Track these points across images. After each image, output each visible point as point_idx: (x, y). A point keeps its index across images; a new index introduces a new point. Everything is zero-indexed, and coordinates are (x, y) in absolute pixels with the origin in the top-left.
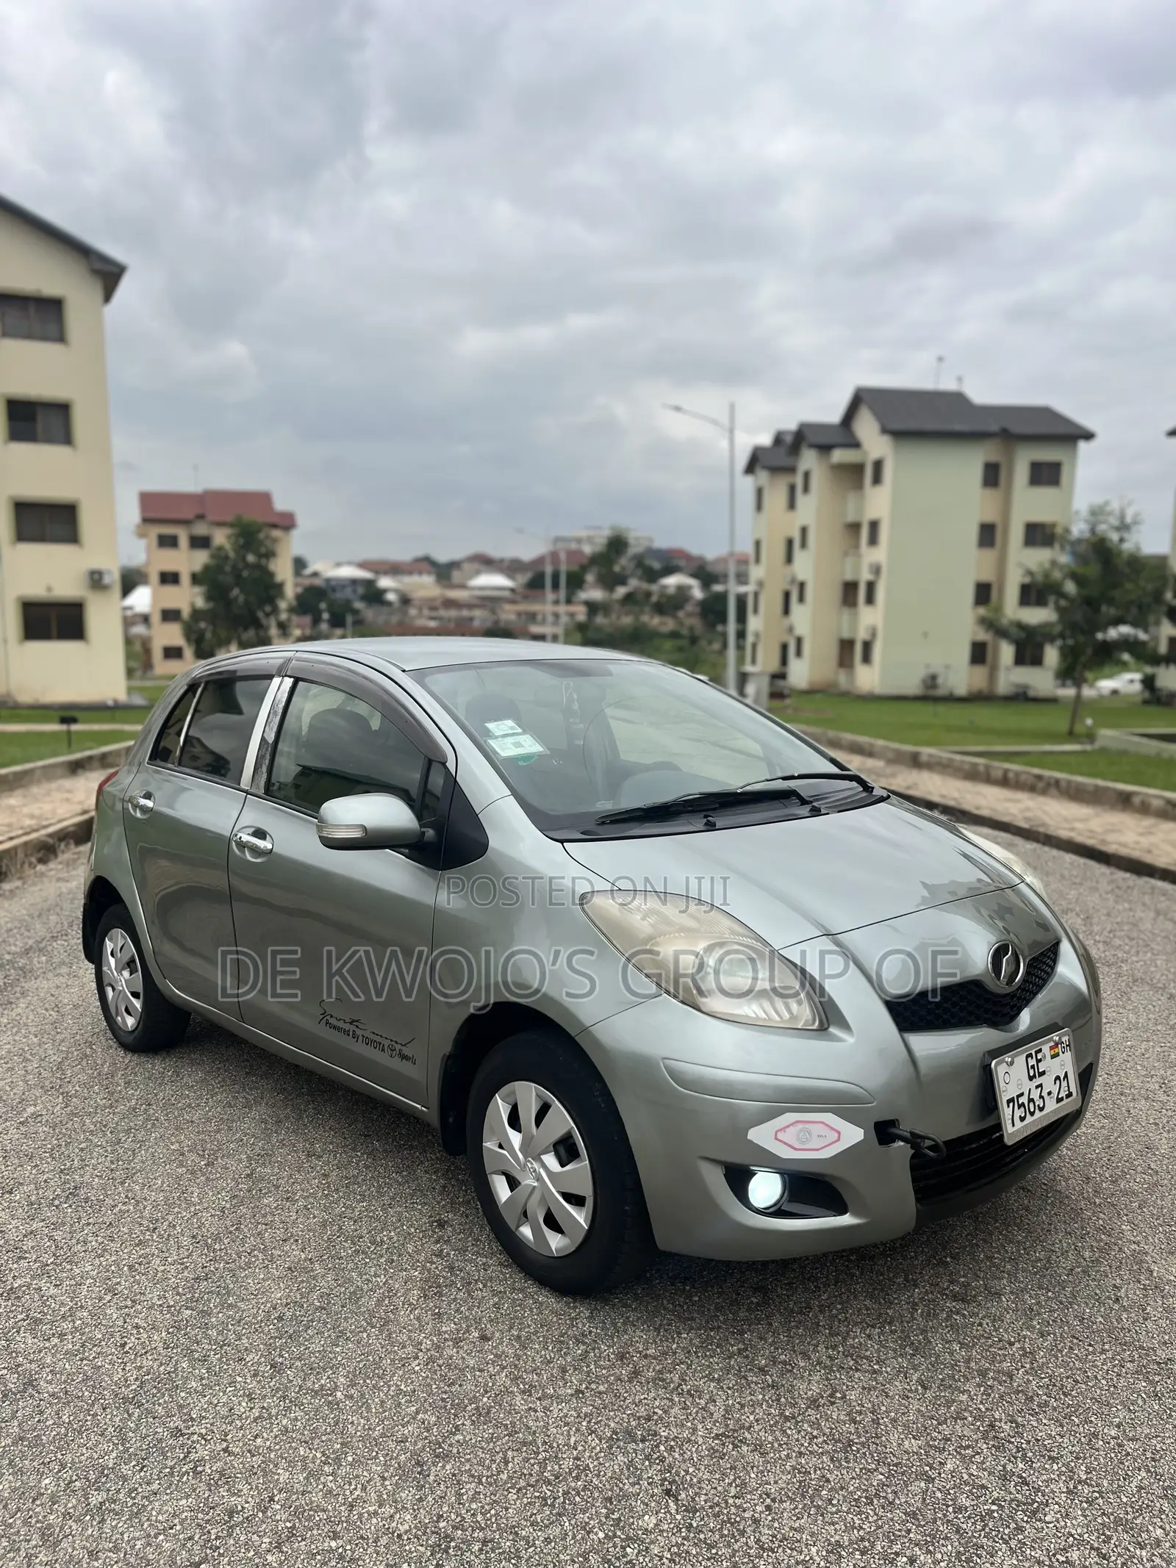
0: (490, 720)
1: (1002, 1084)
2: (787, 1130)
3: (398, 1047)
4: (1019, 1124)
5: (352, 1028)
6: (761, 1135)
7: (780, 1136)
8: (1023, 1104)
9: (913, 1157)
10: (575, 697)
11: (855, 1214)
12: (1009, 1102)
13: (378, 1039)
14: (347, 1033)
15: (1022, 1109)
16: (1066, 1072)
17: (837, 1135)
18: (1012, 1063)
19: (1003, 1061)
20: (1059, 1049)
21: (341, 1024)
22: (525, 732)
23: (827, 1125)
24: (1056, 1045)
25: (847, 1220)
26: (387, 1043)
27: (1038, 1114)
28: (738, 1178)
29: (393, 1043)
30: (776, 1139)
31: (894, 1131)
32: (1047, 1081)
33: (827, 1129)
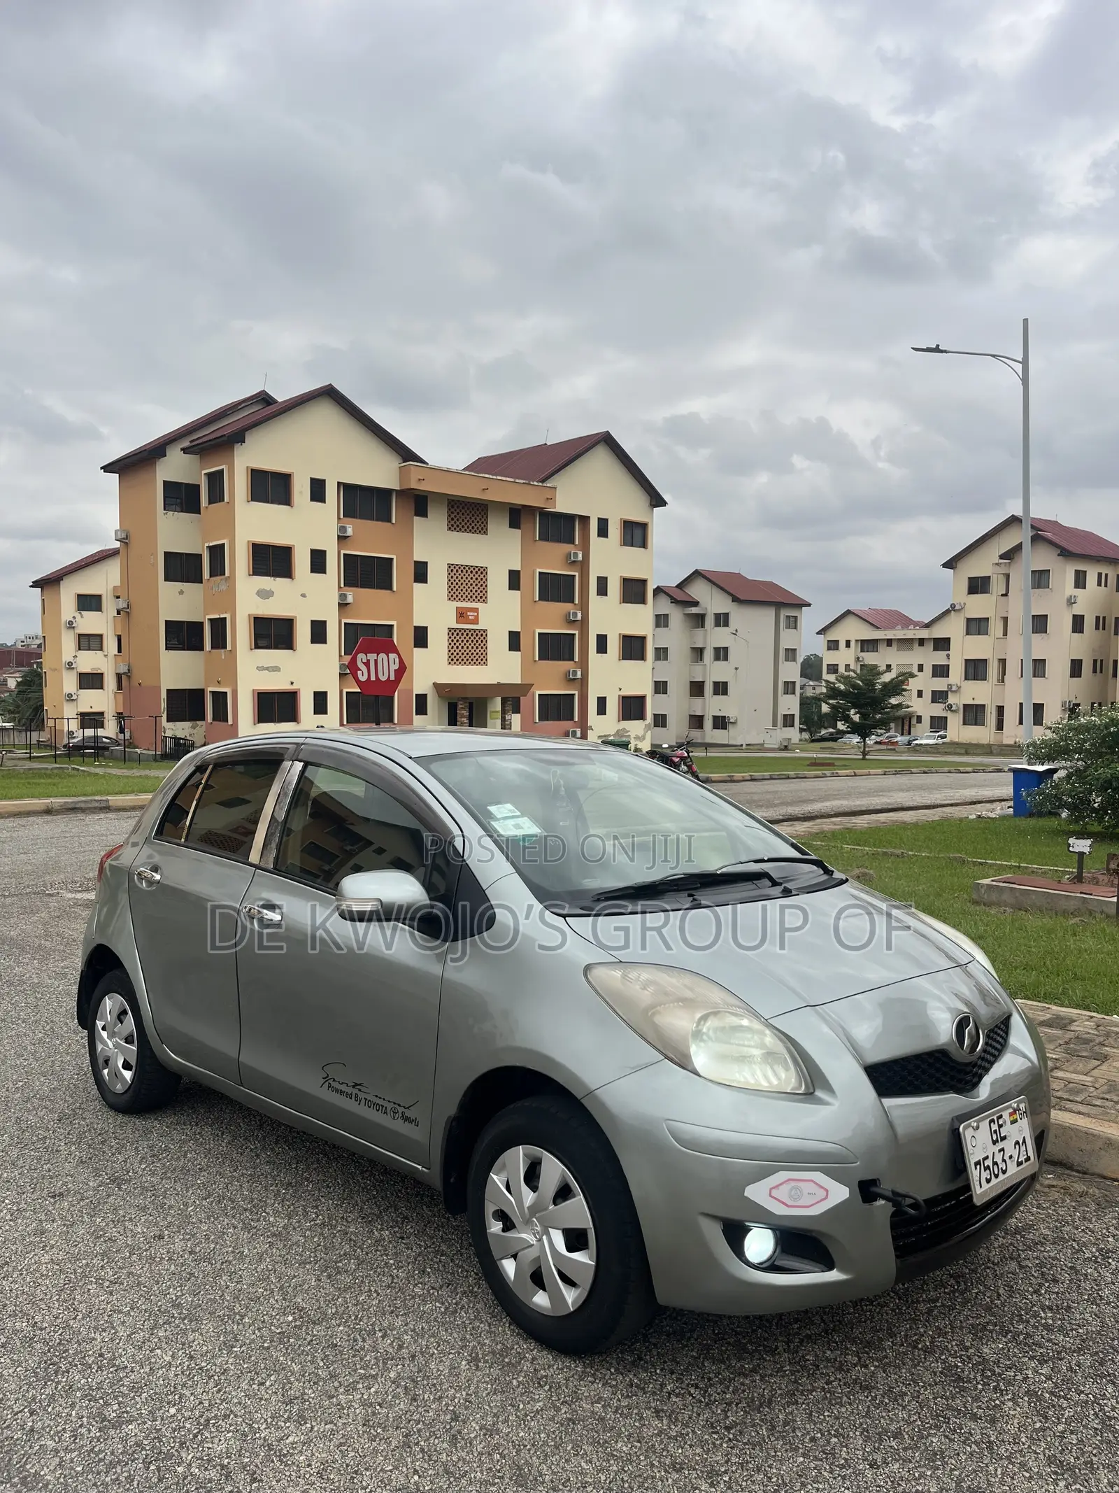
0: (491, 804)
1: (970, 1147)
2: (781, 1187)
3: (401, 1110)
4: (986, 1186)
5: (355, 1091)
6: (757, 1193)
7: (774, 1193)
8: (988, 1167)
9: (893, 1215)
10: (562, 782)
11: (842, 1270)
12: (978, 1163)
13: (381, 1102)
14: (349, 1096)
15: (988, 1171)
16: (1024, 1138)
17: (825, 1193)
18: (978, 1128)
19: (969, 1125)
20: (1017, 1116)
21: (343, 1088)
22: (523, 815)
23: (817, 1184)
24: (1015, 1111)
25: (834, 1275)
26: (389, 1106)
27: (1001, 1177)
28: (735, 1234)
29: (396, 1106)
30: (770, 1196)
31: (874, 1189)
32: (1008, 1145)
33: (817, 1187)
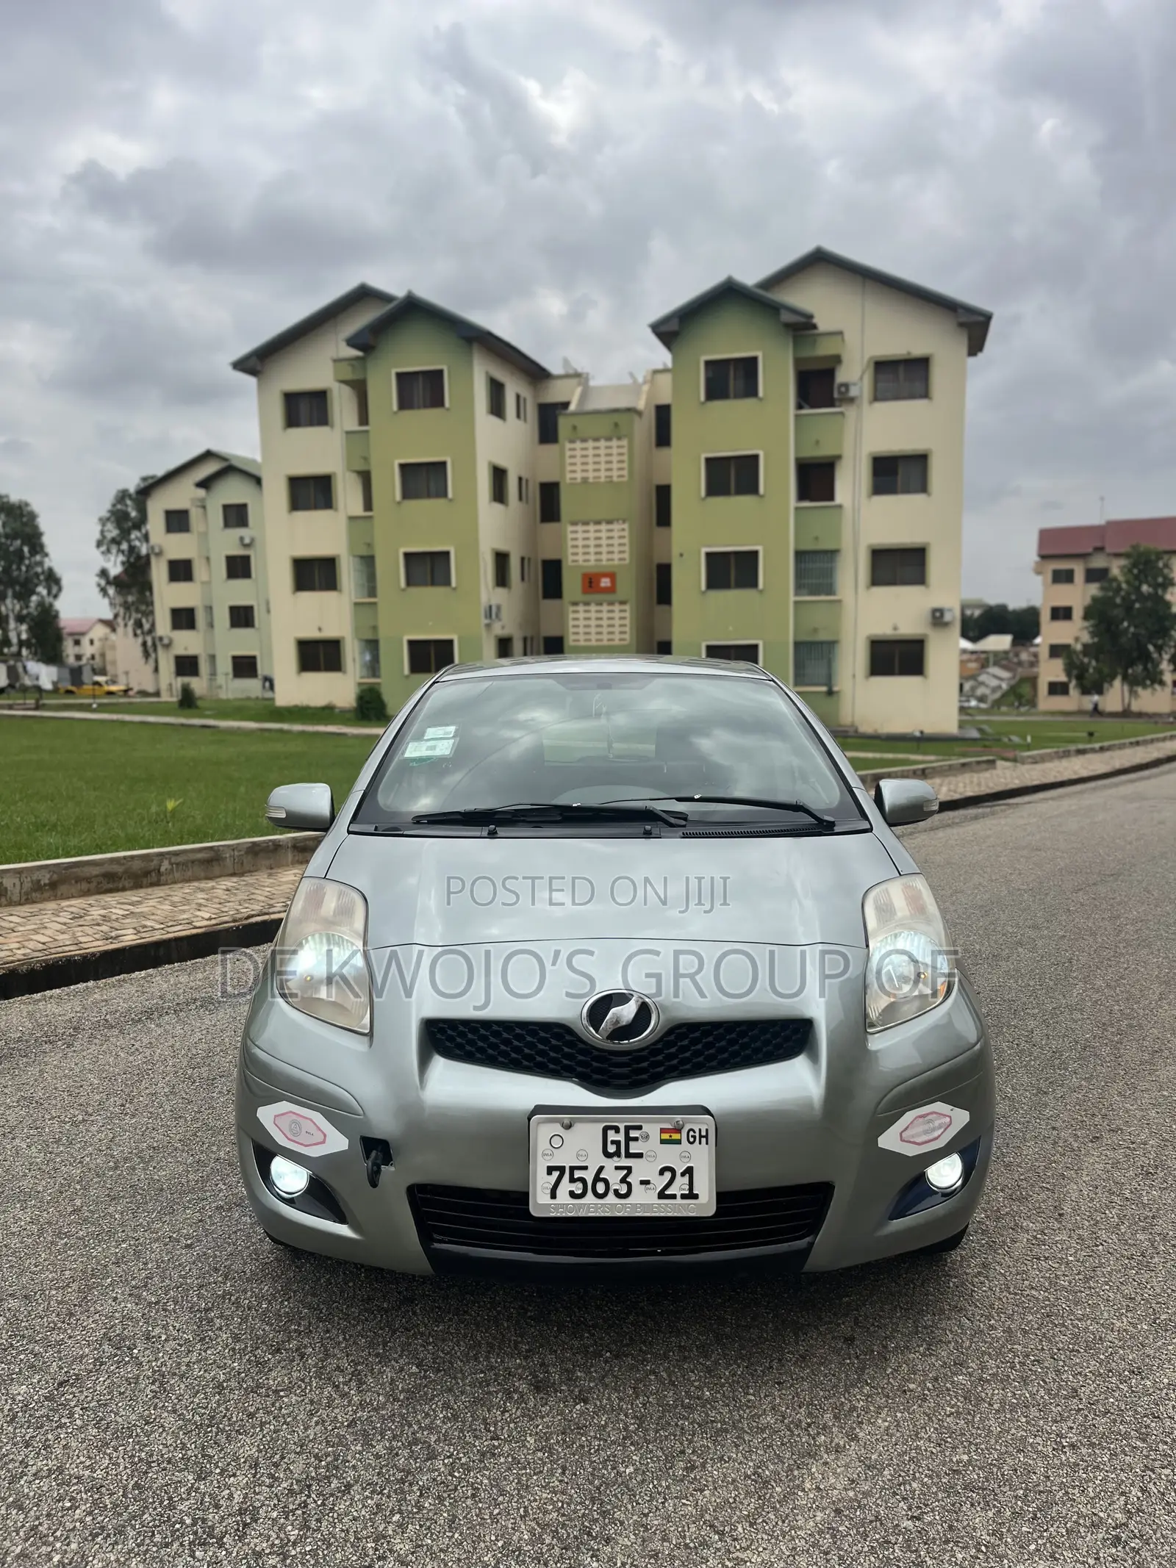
1: (544, 1147)
2: (284, 1118)
4: (564, 1199)
6: (265, 1116)
8: (582, 1179)
11: (355, 1227)
12: (550, 1170)
15: (578, 1184)
16: (690, 1168)
17: (323, 1136)
18: (568, 1127)
19: (554, 1121)
20: (682, 1136)
23: (313, 1124)
24: (677, 1129)
25: (344, 1230)
27: (611, 1198)
28: (264, 1161)
30: (275, 1124)
33: (315, 1128)
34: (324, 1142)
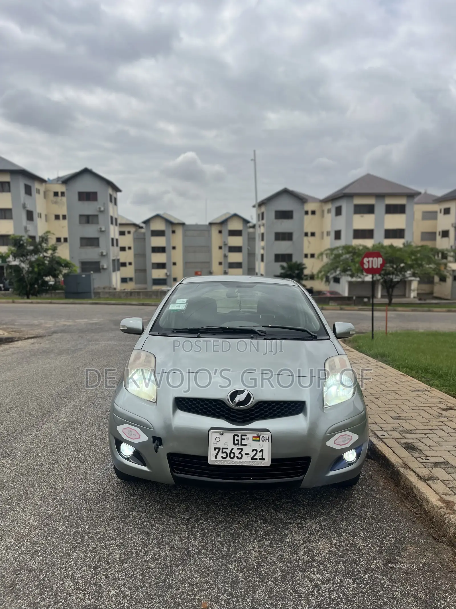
1: (214, 441)
2: (126, 430)
4: (220, 459)
6: (119, 429)
7: (124, 431)
9: (168, 454)
11: (148, 467)
12: (215, 449)
15: (225, 454)
16: (262, 450)
17: (140, 435)
18: (222, 434)
19: (217, 432)
20: (260, 439)
22: (186, 303)
25: (145, 468)
27: (235, 459)
28: (118, 444)
33: (137, 433)
34: (139, 438)
